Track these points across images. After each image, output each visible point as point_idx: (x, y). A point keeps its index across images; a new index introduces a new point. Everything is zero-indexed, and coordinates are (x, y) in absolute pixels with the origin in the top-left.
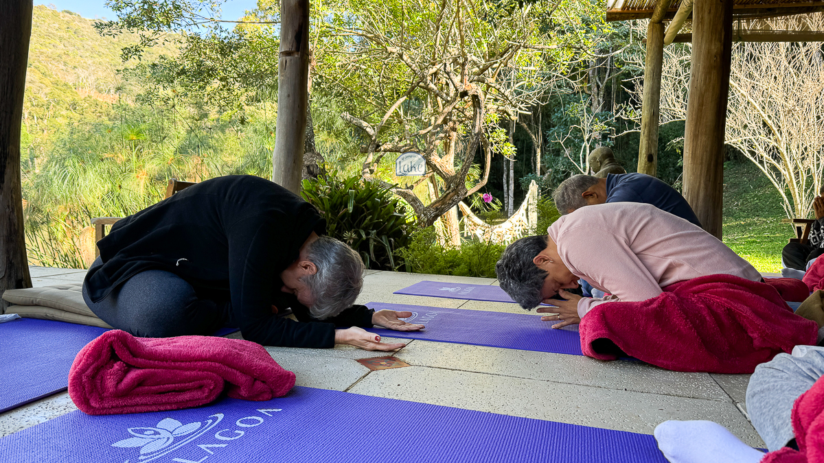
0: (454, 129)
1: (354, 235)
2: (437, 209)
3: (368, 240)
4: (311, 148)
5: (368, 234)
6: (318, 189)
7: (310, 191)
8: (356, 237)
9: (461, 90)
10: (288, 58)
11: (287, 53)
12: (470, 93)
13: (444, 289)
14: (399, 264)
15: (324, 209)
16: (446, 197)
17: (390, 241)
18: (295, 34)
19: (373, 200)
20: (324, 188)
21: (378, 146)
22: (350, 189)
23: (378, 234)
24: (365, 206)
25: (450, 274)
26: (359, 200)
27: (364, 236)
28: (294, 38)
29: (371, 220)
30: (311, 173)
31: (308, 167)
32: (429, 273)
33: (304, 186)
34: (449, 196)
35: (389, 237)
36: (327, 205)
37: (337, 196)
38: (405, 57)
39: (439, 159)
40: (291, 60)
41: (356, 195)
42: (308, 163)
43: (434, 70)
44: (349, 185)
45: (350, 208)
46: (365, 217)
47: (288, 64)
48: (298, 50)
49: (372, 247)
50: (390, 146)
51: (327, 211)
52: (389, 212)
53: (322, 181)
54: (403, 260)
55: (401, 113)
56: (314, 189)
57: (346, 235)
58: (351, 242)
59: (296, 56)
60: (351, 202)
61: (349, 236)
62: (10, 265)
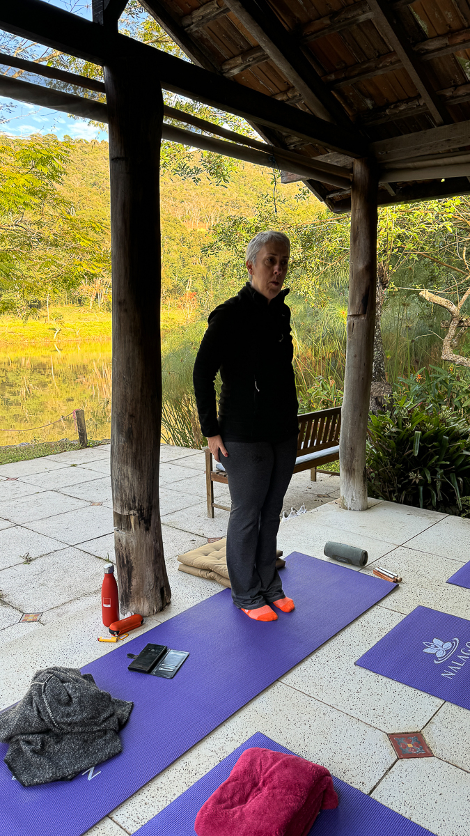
1: (419, 476)
3: (434, 481)
4: (380, 374)
5: (434, 473)
6: (384, 426)
8: (422, 478)
10: (356, 320)
11: (354, 316)
15: (390, 447)
17: (458, 481)
18: (361, 298)
19: (440, 439)
20: (390, 426)
21: (462, 321)
23: (446, 473)
24: (432, 446)
26: (425, 441)
27: (430, 477)
28: (361, 302)
29: (438, 460)
30: (379, 404)
31: (376, 399)
35: (457, 476)
36: (394, 444)
37: (403, 434)
40: (358, 323)
42: (377, 395)
45: (416, 449)
46: (432, 456)
47: (355, 327)
48: (364, 312)
49: (439, 487)
52: (457, 451)
57: (412, 475)
58: (417, 482)
59: (363, 318)
60: (417, 444)
61: (415, 477)
62: (157, 579)
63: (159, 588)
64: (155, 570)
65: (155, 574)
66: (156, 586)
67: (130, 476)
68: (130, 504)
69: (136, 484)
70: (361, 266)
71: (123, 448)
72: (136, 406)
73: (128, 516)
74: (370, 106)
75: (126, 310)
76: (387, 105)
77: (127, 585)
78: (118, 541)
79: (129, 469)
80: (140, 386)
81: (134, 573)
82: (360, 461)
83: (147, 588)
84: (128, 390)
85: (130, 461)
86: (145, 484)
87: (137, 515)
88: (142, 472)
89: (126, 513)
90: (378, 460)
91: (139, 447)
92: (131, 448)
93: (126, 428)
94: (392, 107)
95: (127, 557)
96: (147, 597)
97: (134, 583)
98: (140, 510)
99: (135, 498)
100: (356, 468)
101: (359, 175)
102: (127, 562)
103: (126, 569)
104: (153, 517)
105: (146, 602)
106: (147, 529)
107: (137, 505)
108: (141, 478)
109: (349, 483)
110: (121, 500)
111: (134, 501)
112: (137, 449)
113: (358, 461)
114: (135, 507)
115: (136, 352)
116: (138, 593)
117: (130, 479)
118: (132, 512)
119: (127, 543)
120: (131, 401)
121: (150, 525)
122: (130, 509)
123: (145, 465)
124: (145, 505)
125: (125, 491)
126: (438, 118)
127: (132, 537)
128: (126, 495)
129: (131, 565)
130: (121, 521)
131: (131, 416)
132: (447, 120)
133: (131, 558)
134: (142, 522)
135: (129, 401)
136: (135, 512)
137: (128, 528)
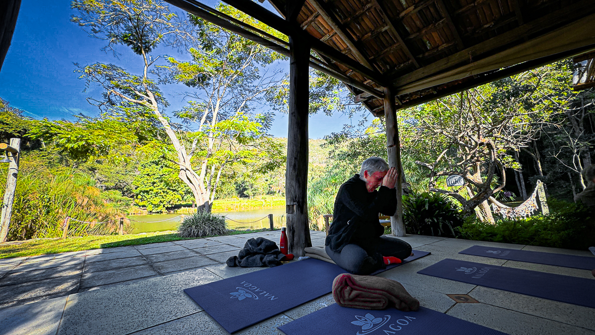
0: (478, 161)
1: (430, 220)
2: (475, 202)
3: (438, 222)
4: (404, 181)
5: (438, 219)
6: (410, 199)
7: (406, 200)
8: (432, 221)
9: (479, 143)
10: (391, 148)
11: (391, 146)
12: (485, 143)
13: (490, 251)
14: (458, 235)
15: (414, 208)
16: (479, 195)
17: (451, 223)
18: (393, 138)
19: (438, 203)
20: (413, 199)
21: (436, 173)
22: (426, 198)
23: (444, 219)
24: (435, 206)
25: (492, 241)
26: (431, 204)
27: (436, 221)
28: (393, 140)
29: (438, 212)
30: (405, 192)
31: (404, 189)
32: (477, 240)
33: (403, 198)
34: (481, 195)
36: (415, 206)
37: (419, 202)
38: (444, 133)
39: (472, 176)
41: (429, 201)
43: (461, 135)
44: (425, 196)
45: (427, 207)
46: (435, 211)
47: (391, 150)
48: (395, 144)
49: (441, 226)
50: (442, 173)
51: (415, 209)
52: (447, 208)
53: (411, 195)
54: (460, 233)
55: (446, 156)
56: (408, 199)
57: (427, 220)
58: (429, 223)
59: (394, 147)
60: (427, 205)
61: (428, 220)
62: (306, 239)
65: (305, 236)
66: (306, 242)
67: (294, 186)
68: (294, 199)
69: (297, 190)
70: (391, 126)
71: (291, 173)
72: (298, 154)
73: (293, 205)
74: (389, 68)
75: (294, 116)
76: (395, 66)
77: (292, 240)
78: (288, 218)
79: (294, 183)
81: (295, 234)
83: (301, 242)
84: (294, 148)
85: (294, 179)
86: (301, 190)
87: (297, 205)
88: (299, 184)
89: (292, 204)
90: (408, 215)
91: (299, 172)
92: (295, 173)
93: (293, 164)
94: (398, 66)
95: (292, 225)
96: (301, 247)
97: (295, 239)
98: (298, 202)
99: (296, 196)
101: (386, 93)
102: (292, 228)
103: (292, 232)
104: (304, 207)
105: (300, 249)
106: (301, 213)
107: (297, 200)
108: (299, 187)
109: (395, 222)
110: (290, 197)
111: (296, 198)
112: (297, 173)
116: (297, 244)
118: (295, 203)
119: (292, 219)
121: (303, 211)
122: (294, 202)
123: (301, 181)
124: (301, 200)
125: (292, 193)
126: (417, 66)
127: (295, 216)
128: (292, 195)
129: (294, 230)
130: (289, 208)
131: (295, 158)
132: (421, 67)
133: (294, 226)
134: (299, 209)
135: (295, 152)
136: (296, 203)
137: (293, 212)
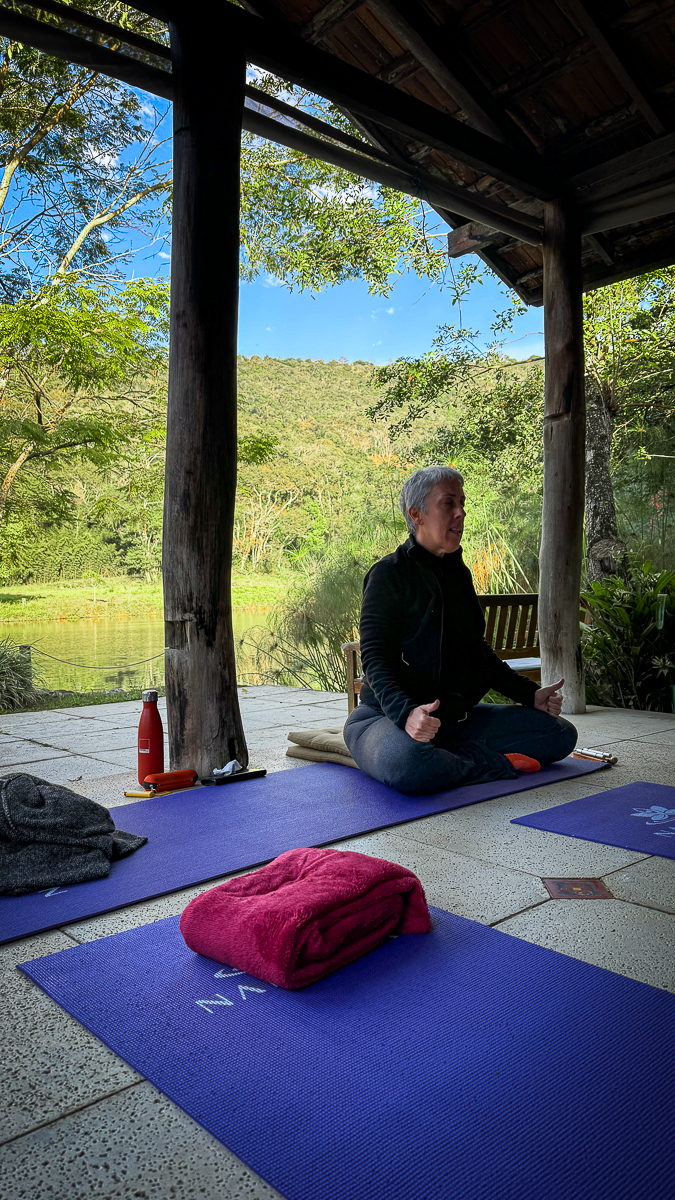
4: (608, 532)
8: (673, 666)
10: (555, 424)
11: (553, 417)
15: (622, 624)
18: (561, 390)
28: (560, 396)
30: (605, 570)
31: (602, 561)
36: (626, 618)
37: (642, 603)
40: (558, 426)
41: (670, 601)
42: (602, 556)
45: (660, 622)
47: (554, 433)
48: (567, 411)
51: (625, 626)
53: (621, 582)
56: (608, 595)
59: (566, 419)
60: (661, 612)
61: (661, 663)
62: (223, 723)
63: (226, 738)
64: (220, 710)
65: (221, 716)
66: (223, 734)
67: (185, 561)
68: (184, 604)
69: (193, 573)
71: (176, 520)
72: (196, 459)
73: (183, 622)
76: (586, 123)
77: (179, 728)
78: (168, 661)
79: (184, 551)
80: (201, 430)
81: (189, 709)
82: (569, 635)
83: (207, 734)
84: (185, 436)
85: (186, 539)
86: (208, 575)
87: (195, 620)
88: (202, 556)
89: (178, 617)
91: (199, 519)
92: (187, 520)
93: (180, 491)
94: (593, 124)
95: (179, 685)
96: (206, 749)
97: (188, 725)
98: (199, 612)
99: (191, 593)
100: (564, 646)
101: (552, 223)
102: (180, 694)
103: (177, 703)
104: (219, 627)
105: (205, 757)
106: (209, 644)
107: (194, 605)
108: (201, 564)
109: (553, 669)
110: (173, 599)
111: (190, 600)
112: (195, 522)
113: (566, 635)
114: (192, 609)
115: (198, 382)
116: (194, 742)
117: (185, 566)
118: (187, 616)
119: (180, 664)
120: (189, 452)
121: (214, 639)
122: (185, 611)
123: (207, 547)
124: (207, 607)
125: (178, 584)
126: (656, 126)
127: (188, 655)
128: (179, 589)
129: (184, 697)
130: (174, 632)
131: (189, 473)
133: (185, 687)
134: (202, 632)
135: (186, 452)
136: (192, 616)
137: (183, 643)
